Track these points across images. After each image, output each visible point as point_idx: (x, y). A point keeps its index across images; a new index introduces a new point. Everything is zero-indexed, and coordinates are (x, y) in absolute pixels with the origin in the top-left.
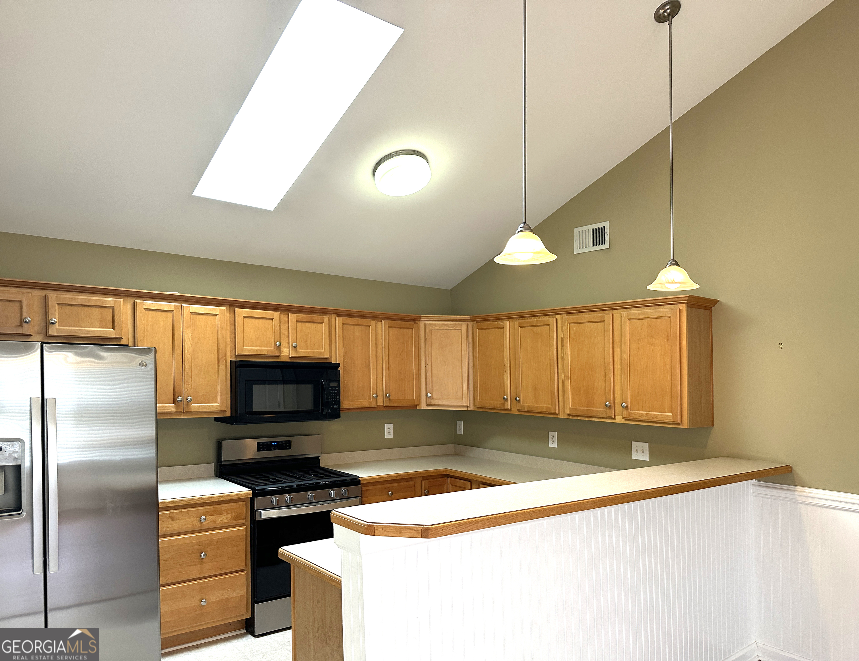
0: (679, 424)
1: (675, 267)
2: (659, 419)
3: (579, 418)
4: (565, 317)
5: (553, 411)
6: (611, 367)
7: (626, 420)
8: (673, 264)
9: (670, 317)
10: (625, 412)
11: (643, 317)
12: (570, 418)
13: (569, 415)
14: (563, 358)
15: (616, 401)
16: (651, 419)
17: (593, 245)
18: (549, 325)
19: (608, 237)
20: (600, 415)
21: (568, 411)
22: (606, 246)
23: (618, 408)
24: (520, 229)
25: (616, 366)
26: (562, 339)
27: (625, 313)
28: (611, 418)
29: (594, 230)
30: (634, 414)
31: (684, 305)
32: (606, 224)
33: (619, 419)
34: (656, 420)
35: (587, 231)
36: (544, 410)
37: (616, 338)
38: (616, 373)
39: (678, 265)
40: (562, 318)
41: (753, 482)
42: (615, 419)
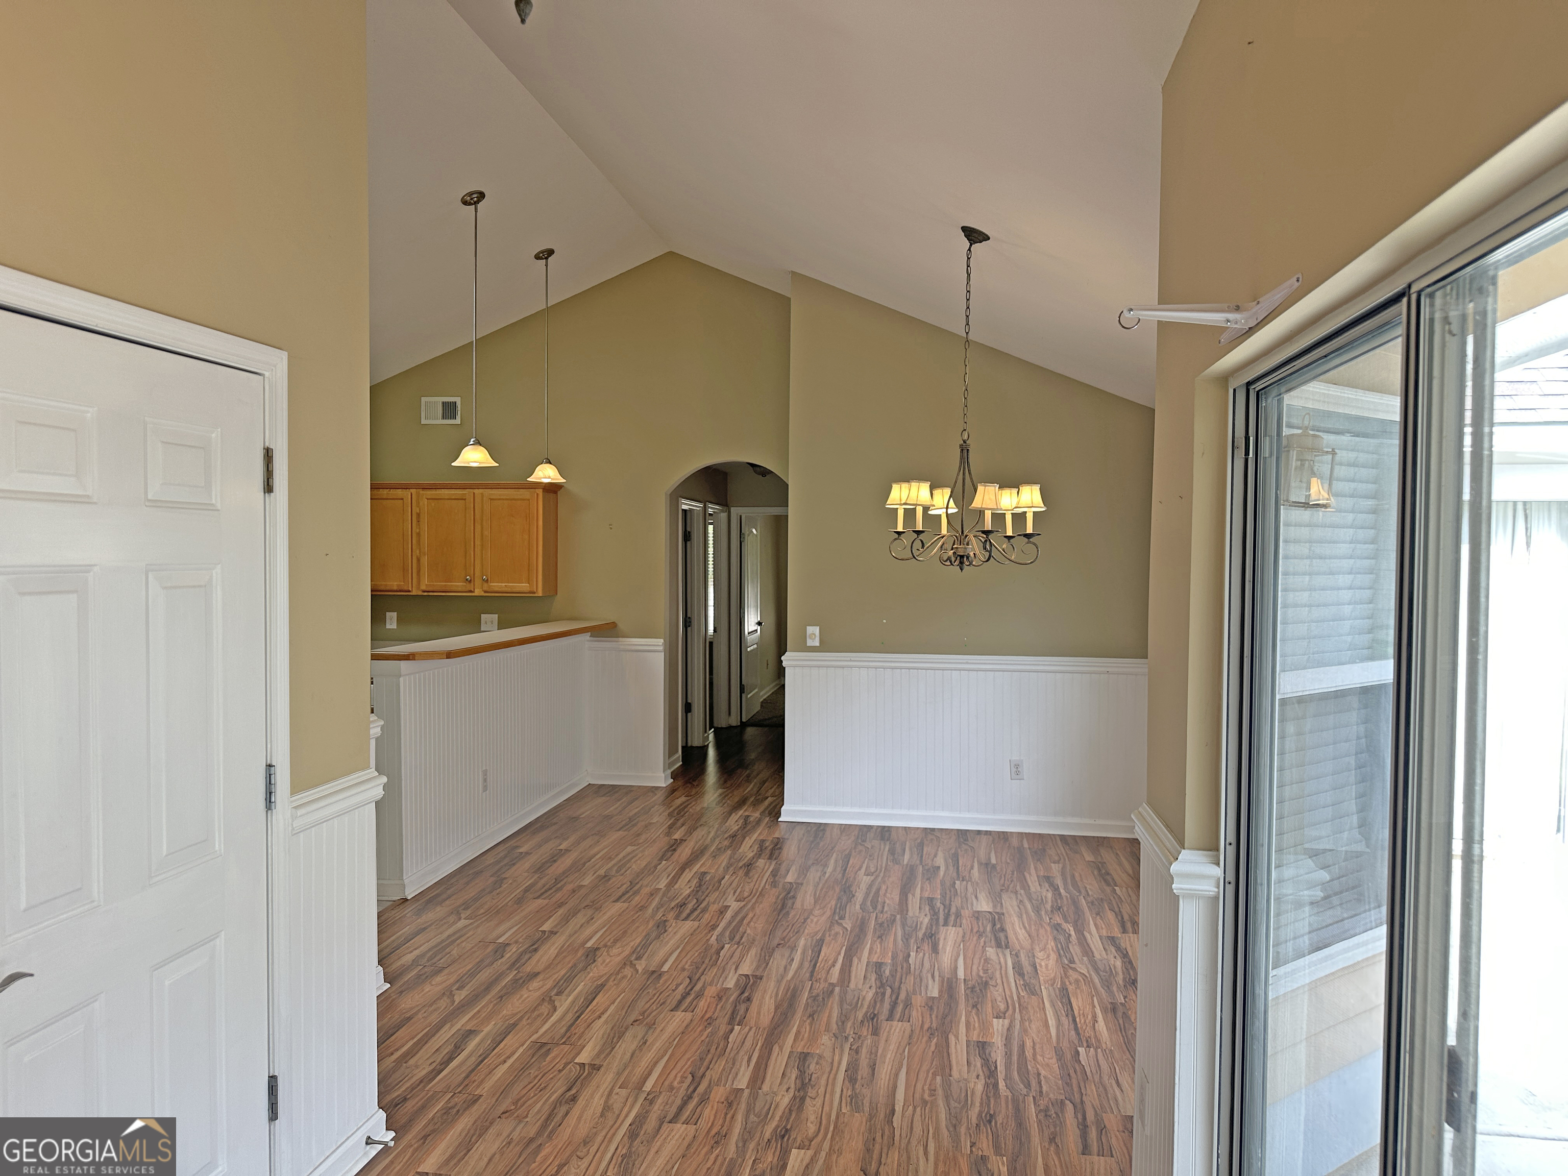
0: (535, 593)
1: (549, 464)
2: (517, 590)
3: (435, 594)
4: (421, 492)
5: (406, 588)
6: (472, 543)
7: (485, 592)
8: (547, 463)
9: (529, 500)
10: (486, 585)
11: (504, 497)
12: (426, 594)
13: (424, 591)
14: (419, 534)
15: (476, 575)
16: (509, 590)
17: (443, 418)
18: (402, 499)
19: (459, 413)
20: (460, 589)
21: (423, 587)
22: (458, 421)
23: (478, 582)
24: (472, 443)
25: (476, 543)
26: (418, 515)
27: (487, 493)
28: (471, 591)
29: (443, 403)
30: (494, 586)
31: (541, 490)
32: (458, 400)
33: (478, 592)
34: (514, 590)
35: (436, 402)
36: (395, 588)
37: (477, 516)
38: (476, 549)
39: (551, 463)
41: (588, 638)
42: (473, 592)
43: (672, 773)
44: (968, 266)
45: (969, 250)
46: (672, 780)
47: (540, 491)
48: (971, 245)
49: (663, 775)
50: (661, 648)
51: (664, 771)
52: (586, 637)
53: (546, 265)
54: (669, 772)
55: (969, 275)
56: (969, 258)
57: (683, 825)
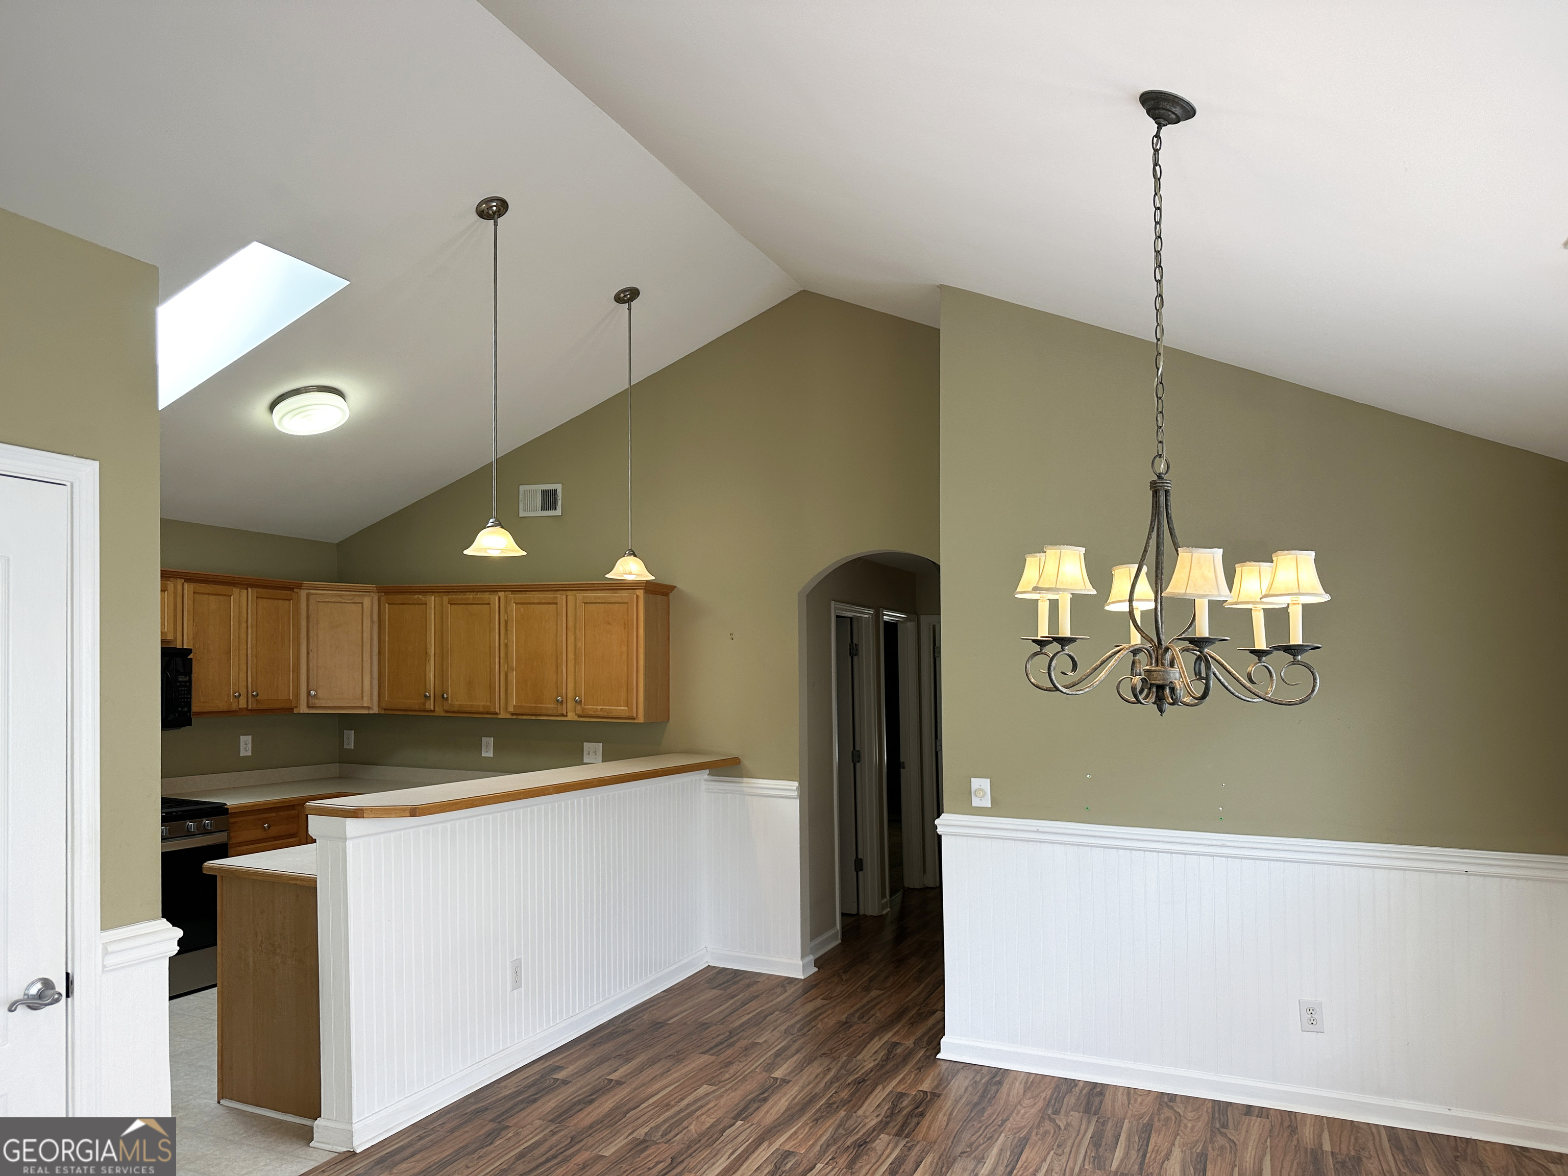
0: (634, 719)
1: (632, 557)
2: (614, 714)
3: (525, 717)
4: (511, 595)
5: (492, 710)
6: (564, 656)
7: (579, 716)
8: (630, 555)
9: (627, 603)
10: (579, 707)
11: (600, 601)
12: (514, 717)
13: (513, 714)
14: (506, 645)
15: (569, 696)
16: (605, 714)
17: (543, 509)
18: (489, 604)
19: (560, 503)
20: (550, 712)
21: (511, 709)
22: (558, 512)
23: (571, 704)
24: (490, 524)
25: (569, 656)
26: (506, 622)
27: (580, 595)
28: (563, 715)
29: (543, 492)
30: (588, 709)
31: (642, 591)
32: (558, 487)
33: (571, 716)
34: (611, 715)
35: (536, 491)
36: (481, 710)
37: (571, 623)
38: (569, 663)
39: (635, 556)
40: (506, 597)
41: (706, 777)
42: (566, 716)
43: (816, 961)
44: (1156, 164)
45: (1157, 136)
46: (816, 969)
47: (640, 593)
48: (1159, 129)
49: (801, 963)
50: (795, 794)
51: (802, 957)
52: (704, 774)
53: (629, 309)
54: (811, 958)
55: (1157, 180)
56: (1156, 151)
57: (798, 1051)
